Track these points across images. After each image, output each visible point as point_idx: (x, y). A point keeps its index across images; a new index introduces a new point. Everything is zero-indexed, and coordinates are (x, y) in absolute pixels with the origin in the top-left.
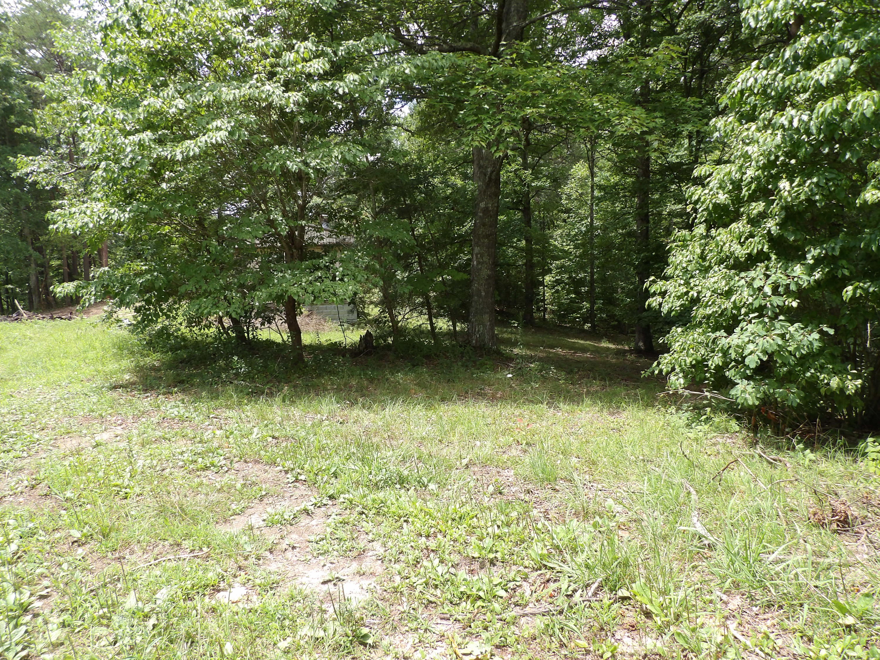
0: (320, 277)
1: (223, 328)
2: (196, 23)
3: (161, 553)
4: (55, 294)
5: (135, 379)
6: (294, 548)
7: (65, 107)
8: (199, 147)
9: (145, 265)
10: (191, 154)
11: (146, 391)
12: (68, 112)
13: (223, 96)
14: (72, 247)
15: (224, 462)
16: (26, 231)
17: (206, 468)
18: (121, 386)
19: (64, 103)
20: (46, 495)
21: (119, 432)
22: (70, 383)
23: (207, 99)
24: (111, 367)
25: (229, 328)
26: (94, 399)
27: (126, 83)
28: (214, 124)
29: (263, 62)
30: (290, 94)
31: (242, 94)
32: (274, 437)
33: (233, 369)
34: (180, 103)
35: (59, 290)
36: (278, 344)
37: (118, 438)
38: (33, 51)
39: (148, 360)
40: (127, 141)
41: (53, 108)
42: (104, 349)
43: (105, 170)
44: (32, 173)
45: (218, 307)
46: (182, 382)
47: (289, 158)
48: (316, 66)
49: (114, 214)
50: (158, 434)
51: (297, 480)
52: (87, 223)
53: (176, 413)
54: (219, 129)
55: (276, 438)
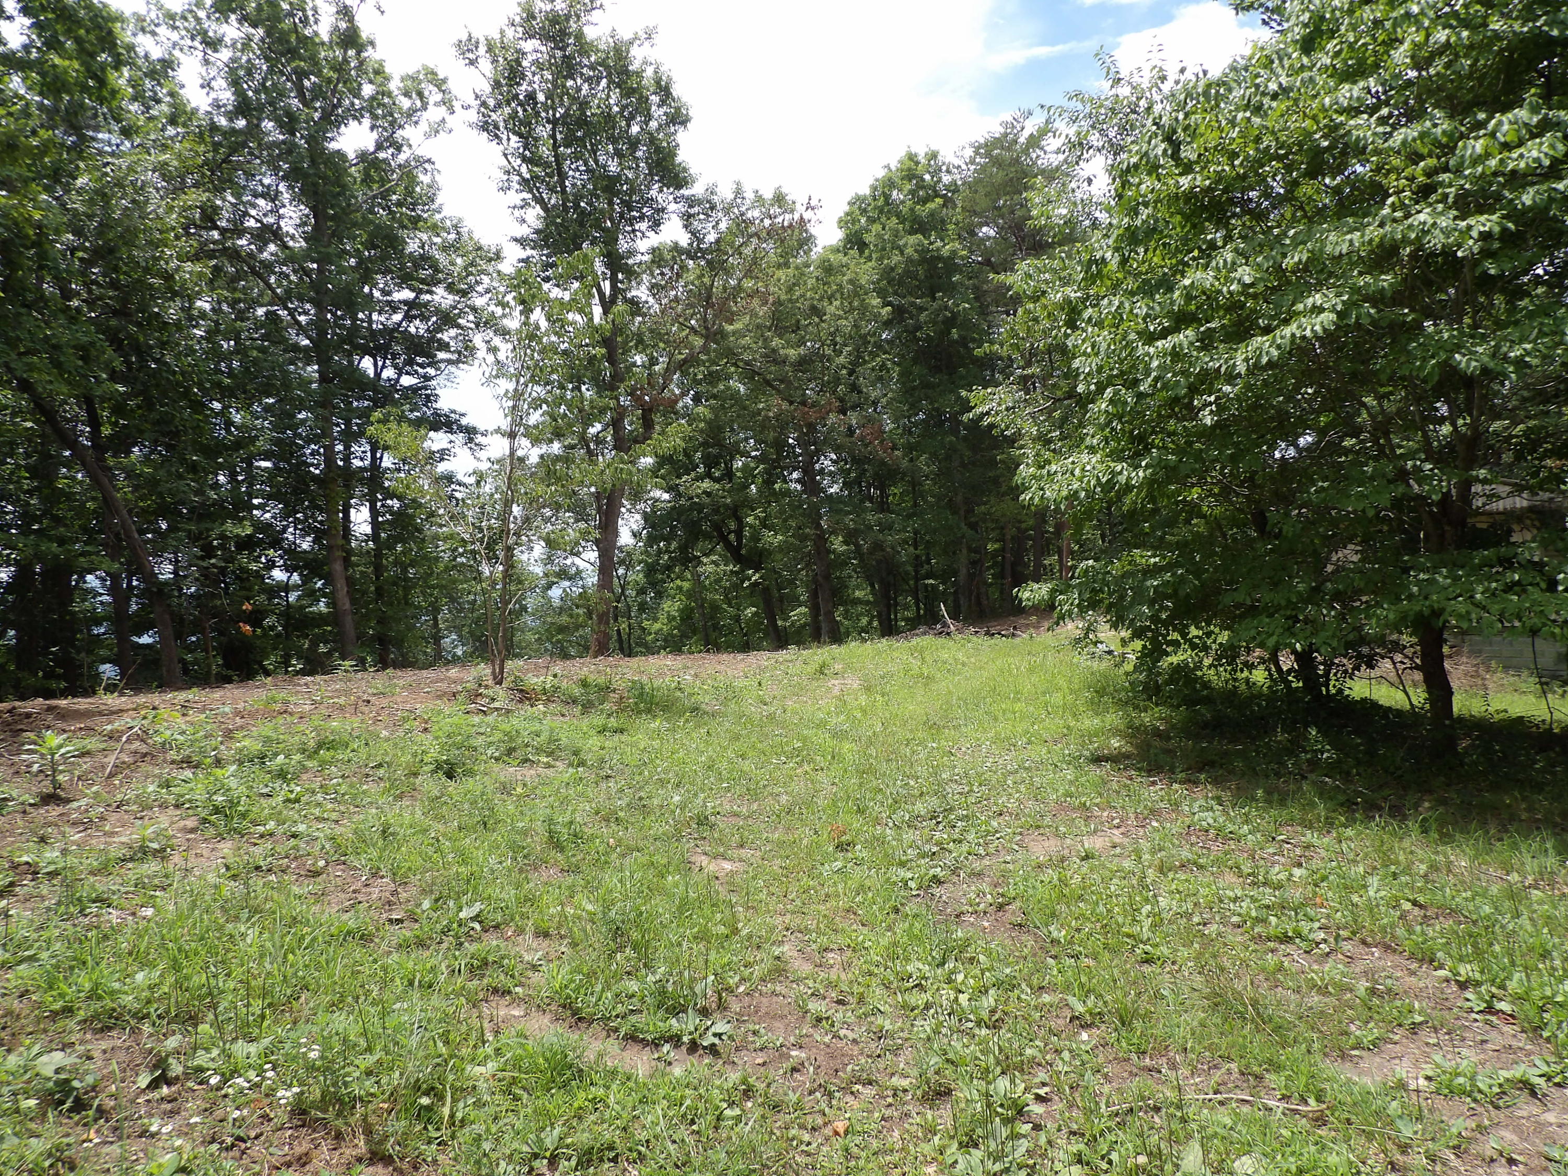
0: (1519, 583)
1: (1279, 669)
2: (1277, 127)
3: (1225, 1084)
4: (1021, 601)
5: (1128, 748)
6: (1511, 1162)
7: (1045, 307)
8: (1279, 347)
9: (1154, 556)
10: (1265, 360)
11: (1149, 772)
12: (1049, 315)
13: (1329, 249)
14: (1020, 522)
15: (1322, 935)
16: (959, 499)
17: (1285, 939)
18: (1107, 759)
19: (1043, 301)
20: (1020, 925)
21: (1117, 840)
22: (1029, 742)
23: (1296, 259)
24: (1087, 722)
25: (1289, 671)
26: (1070, 774)
27: (1150, 255)
28: (1310, 302)
29: (1408, 172)
30: (1471, 221)
31: (1367, 238)
32: (1415, 903)
33: (1306, 752)
34: (1246, 274)
35: (1026, 595)
36: (1399, 713)
37: (1118, 850)
38: (985, 229)
39: (1146, 718)
40: (1152, 350)
41: (1030, 312)
42: (1072, 691)
43: (1111, 401)
44: (988, 413)
45: (1293, 635)
46: (1212, 764)
47: (1458, 348)
48: (1535, 154)
49: (1121, 473)
50: (1186, 854)
51: (1490, 1010)
52: (1076, 492)
53: (1211, 821)
54: (1318, 310)
55: (1421, 906)
